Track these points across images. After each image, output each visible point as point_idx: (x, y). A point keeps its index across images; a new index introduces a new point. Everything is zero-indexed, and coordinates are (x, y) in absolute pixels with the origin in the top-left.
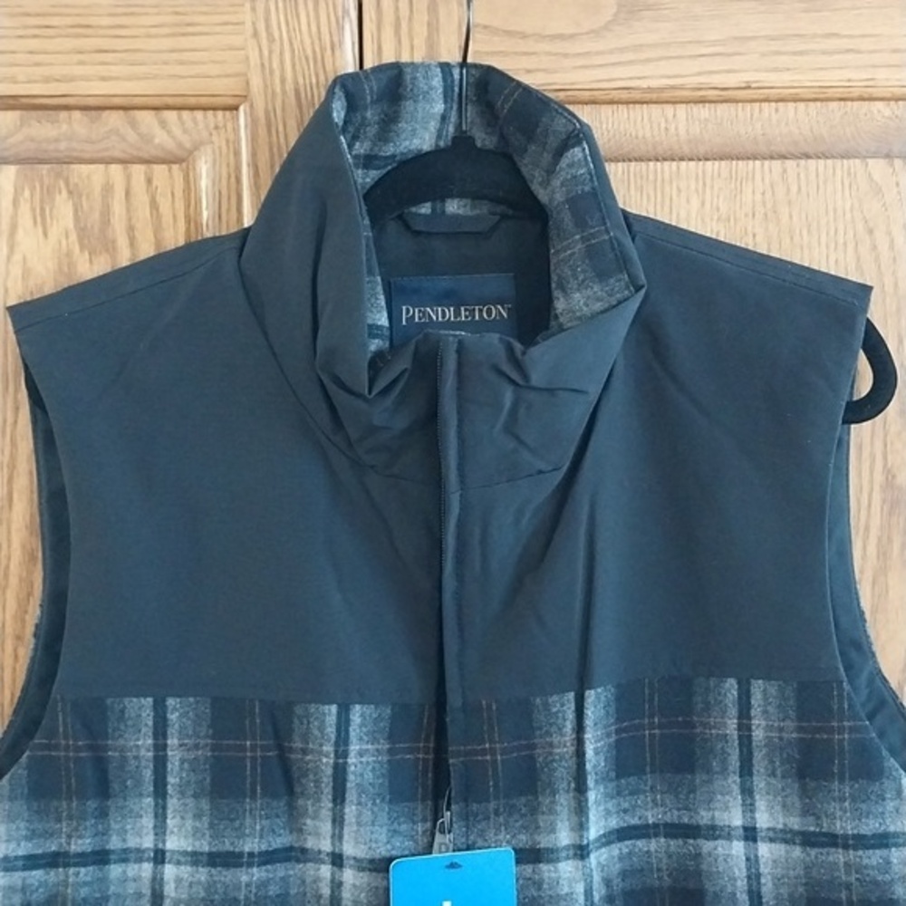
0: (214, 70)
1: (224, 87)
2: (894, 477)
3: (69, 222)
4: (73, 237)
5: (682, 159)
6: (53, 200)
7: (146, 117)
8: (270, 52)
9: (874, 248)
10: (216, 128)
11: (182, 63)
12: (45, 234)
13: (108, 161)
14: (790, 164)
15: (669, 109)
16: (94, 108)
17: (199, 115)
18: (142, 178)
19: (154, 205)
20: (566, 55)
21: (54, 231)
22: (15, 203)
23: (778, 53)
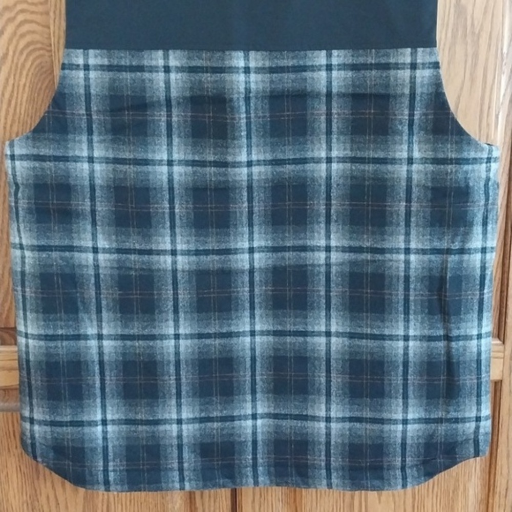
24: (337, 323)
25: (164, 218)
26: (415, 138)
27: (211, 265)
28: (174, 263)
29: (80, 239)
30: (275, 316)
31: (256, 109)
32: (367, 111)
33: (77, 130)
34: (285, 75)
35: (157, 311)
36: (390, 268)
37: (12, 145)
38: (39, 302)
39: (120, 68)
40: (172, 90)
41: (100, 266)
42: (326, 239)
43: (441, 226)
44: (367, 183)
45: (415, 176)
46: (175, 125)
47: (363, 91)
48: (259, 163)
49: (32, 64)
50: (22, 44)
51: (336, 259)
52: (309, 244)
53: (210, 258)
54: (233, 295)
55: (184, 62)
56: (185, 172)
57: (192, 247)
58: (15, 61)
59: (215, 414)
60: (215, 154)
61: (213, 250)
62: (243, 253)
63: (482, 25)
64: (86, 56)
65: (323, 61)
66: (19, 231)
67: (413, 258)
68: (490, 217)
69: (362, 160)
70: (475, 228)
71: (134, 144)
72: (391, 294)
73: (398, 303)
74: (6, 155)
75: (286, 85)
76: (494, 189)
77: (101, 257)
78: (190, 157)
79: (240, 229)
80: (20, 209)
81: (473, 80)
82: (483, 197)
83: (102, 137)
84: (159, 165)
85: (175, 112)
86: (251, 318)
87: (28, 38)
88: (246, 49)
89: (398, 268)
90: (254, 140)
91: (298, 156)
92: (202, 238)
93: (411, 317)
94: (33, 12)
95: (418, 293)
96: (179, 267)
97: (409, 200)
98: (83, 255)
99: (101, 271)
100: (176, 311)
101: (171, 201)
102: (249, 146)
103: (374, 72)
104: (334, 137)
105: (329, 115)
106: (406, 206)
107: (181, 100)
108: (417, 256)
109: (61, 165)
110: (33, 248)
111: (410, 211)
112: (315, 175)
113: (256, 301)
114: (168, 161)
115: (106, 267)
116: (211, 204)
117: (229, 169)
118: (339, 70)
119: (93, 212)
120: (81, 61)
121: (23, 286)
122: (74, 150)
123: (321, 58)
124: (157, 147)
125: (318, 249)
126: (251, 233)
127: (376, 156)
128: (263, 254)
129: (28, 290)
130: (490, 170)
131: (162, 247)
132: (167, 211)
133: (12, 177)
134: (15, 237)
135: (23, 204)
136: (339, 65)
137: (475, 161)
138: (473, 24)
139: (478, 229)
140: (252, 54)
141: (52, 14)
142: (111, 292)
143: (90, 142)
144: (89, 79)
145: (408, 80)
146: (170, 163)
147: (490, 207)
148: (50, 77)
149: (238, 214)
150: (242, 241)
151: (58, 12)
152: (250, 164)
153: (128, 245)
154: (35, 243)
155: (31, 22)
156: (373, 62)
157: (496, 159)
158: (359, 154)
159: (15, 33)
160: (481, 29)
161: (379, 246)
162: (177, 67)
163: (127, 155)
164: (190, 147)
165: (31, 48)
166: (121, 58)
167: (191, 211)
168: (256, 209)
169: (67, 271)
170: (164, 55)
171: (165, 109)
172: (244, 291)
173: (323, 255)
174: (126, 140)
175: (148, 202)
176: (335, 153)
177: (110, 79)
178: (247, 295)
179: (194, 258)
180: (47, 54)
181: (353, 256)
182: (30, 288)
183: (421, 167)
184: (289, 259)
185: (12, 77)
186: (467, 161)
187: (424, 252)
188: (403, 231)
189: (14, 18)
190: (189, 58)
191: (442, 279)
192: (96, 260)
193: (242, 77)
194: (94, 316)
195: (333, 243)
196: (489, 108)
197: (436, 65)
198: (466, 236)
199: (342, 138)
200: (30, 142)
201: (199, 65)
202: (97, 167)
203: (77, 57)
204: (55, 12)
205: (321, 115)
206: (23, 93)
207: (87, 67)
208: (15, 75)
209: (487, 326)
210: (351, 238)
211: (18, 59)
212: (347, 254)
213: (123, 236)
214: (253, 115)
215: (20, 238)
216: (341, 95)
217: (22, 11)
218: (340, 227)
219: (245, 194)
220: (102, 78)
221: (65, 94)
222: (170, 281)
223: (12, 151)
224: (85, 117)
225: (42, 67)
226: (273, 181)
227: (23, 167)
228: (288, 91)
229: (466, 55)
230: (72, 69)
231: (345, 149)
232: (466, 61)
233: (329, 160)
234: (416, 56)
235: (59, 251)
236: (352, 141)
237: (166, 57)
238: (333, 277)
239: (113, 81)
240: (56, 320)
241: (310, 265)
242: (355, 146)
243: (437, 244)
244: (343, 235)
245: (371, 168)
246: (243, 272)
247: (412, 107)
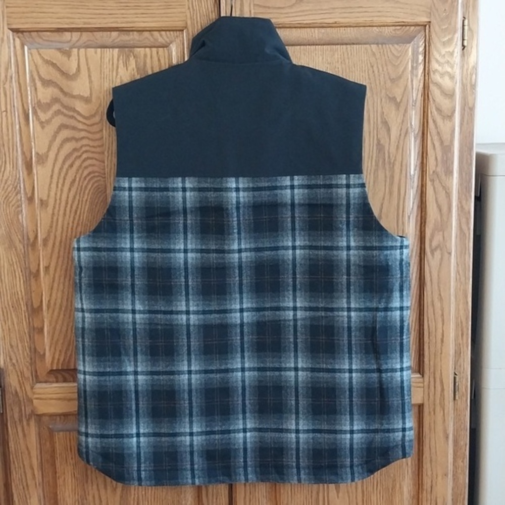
0: (177, 19)
1: (180, 24)
2: (380, 141)
3: (134, 66)
4: (135, 70)
5: (316, 45)
6: (129, 59)
7: (156, 34)
8: (193, 14)
9: (373, 72)
10: (177, 36)
11: (167, 17)
12: (127, 69)
13: (145, 47)
14: (348, 46)
15: (313, 29)
16: (141, 31)
17: (172, 33)
18: (156, 52)
19: (159, 60)
20: (281, 13)
21: (130, 68)
22: (118, 60)
23: (345, 13)
24: (302, 361)
25: (181, 288)
26: (351, 233)
27: (213, 321)
28: (188, 320)
29: (123, 304)
30: (259, 357)
31: (244, 215)
32: (319, 215)
33: (123, 231)
34: (263, 193)
35: (175, 354)
36: (338, 321)
37: (78, 241)
38: (94, 348)
39: (153, 190)
40: (187, 203)
41: (137, 322)
42: (293, 302)
43: (371, 292)
44: (320, 263)
45: (352, 258)
46: (189, 226)
47: (315, 202)
48: (246, 250)
49: (92, 186)
50: (86, 173)
51: (301, 315)
52: (281, 305)
53: (213, 316)
54: (229, 342)
55: (196, 185)
56: (196, 257)
57: (201, 309)
58: (81, 184)
59: (216, 429)
60: (216, 244)
61: (215, 310)
62: (236, 312)
63: (395, 157)
64: (130, 182)
65: (288, 183)
66: (81, 299)
67: (353, 314)
68: (405, 285)
69: (316, 248)
70: (394, 293)
71: (161, 239)
72: (338, 340)
73: (344, 346)
74: (74, 248)
75: (263, 199)
76: (407, 267)
77: (137, 316)
78: (199, 247)
79: (233, 296)
80: (83, 284)
81: (391, 193)
82: (399, 272)
83: (140, 235)
84: (178, 253)
85: (189, 217)
86: (242, 358)
87: (90, 169)
88: (237, 176)
89: (343, 321)
90: (243, 235)
91: (273, 245)
92: (207, 302)
93: (353, 356)
94: (93, 152)
95: (357, 339)
96: (192, 323)
97: (348, 274)
98: (125, 315)
99: (137, 326)
100: (189, 354)
101: (186, 277)
102: (239, 239)
103: (322, 190)
104: (297, 233)
105: (293, 217)
106: (347, 279)
107: (193, 209)
108: (356, 313)
109: (112, 254)
110: (91, 311)
111: (350, 282)
112: (285, 258)
113: (245, 346)
114: (184, 250)
115: (141, 323)
116: (214, 278)
117: (226, 255)
118: (299, 188)
119: (133, 285)
120: (127, 185)
121: (83, 338)
122: (121, 244)
123: (287, 181)
124: (177, 241)
125: (288, 309)
126: (241, 299)
127: (326, 245)
128: (249, 313)
129: (86, 340)
130: (403, 254)
131: (179, 309)
132: (184, 283)
133: (77, 262)
134: (78, 304)
135: (85, 281)
136: (299, 185)
137: (392, 248)
138: (389, 157)
139: (397, 294)
140: (241, 179)
141: (106, 153)
142: (144, 341)
143: (132, 239)
144: (132, 197)
145: (344, 195)
146: (186, 251)
147: (404, 279)
148: (104, 194)
149: (232, 285)
150: (235, 304)
151: (110, 152)
152: (240, 251)
153: (156, 308)
154: (93, 307)
155: (92, 158)
156: (322, 183)
157: (407, 247)
158: (314, 244)
159: (80, 166)
160: (395, 160)
161: (330, 306)
162: (190, 188)
163: (156, 246)
164: (199, 241)
165: (92, 175)
166: (154, 182)
167: (199, 283)
168: (244, 282)
169: (114, 326)
170: (182, 180)
171: (182, 215)
172: (236, 339)
173: (291, 313)
174: (156, 236)
175: (170, 277)
176: (298, 243)
177: (146, 197)
178: (239, 342)
179: (201, 316)
180: (102, 179)
181: (312, 313)
182: (89, 339)
183: (356, 252)
184: (268, 316)
185: (78, 195)
186: (387, 248)
187: (360, 310)
188: (345, 296)
189: (80, 156)
190: (199, 182)
191: (374, 329)
192: (134, 318)
193: (234, 194)
194: (132, 359)
195: (298, 305)
196: (403, 211)
197: (363, 185)
198: (389, 299)
199: (302, 233)
200: (91, 239)
201: (206, 186)
202: (136, 255)
203: (124, 182)
204: (108, 152)
205: (288, 218)
206: (85, 206)
207: (130, 189)
208: (80, 194)
209: (407, 362)
210: (310, 301)
211: (83, 183)
212: (308, 312)
213: (153, 302)
214: (241, 219)
215: (82, 304)
216: (300, 205)
217: (86, 151)
218: (303, 293)
219: (237, 271)
220: (140, 196)
221: (115, 207)
222: (185, 333)
223: (79, 245)
224: (128, 222)
225: (99, 189)
226: (256, 262)
227: (86, 256)
228: (265, 202)
229: (386, 177)
230: (120, 190)
231: (305, 240)
232: (386, 181)
233: (294, 248)
234: (349, 180)
235: (109, 312)
236: (309, 235)
237: (183, 182)
238: (299, 328)
239: (148, 197)
240: (106, 361)
241: (283, 320)
242: (311, 238)
243: (369, 305)
244: (305, 299)
245: (322, 253)
246: (236, 325)
247: (348, 213)
